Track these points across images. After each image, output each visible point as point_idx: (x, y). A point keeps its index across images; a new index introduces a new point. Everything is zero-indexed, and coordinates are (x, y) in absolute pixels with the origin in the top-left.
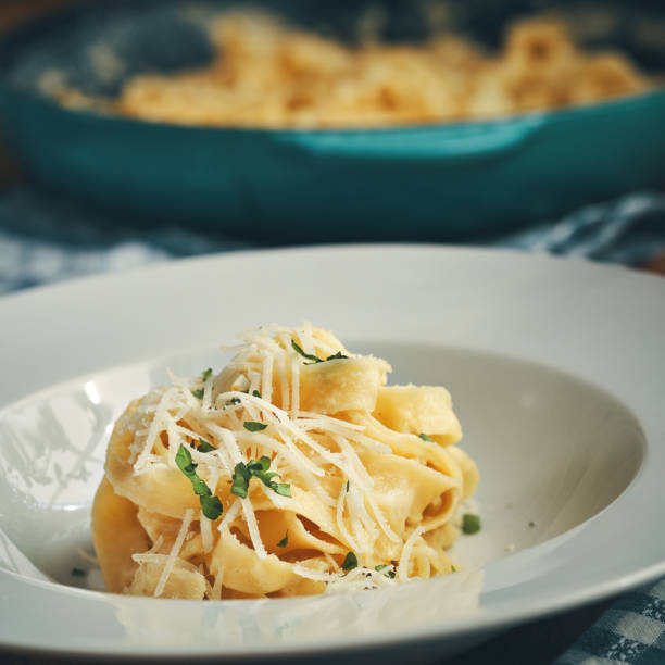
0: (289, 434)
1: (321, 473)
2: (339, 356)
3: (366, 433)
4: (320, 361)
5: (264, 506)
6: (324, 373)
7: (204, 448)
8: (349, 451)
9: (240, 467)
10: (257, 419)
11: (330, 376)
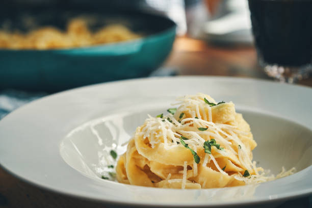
0: (215, 130)
1: (230, 143)
2: (223, 102)
3: (237, 129)
4: (215, 105)
5: (217, 156)
6: (218, 108)
7: (186, 139)
8: (234, 135)
9: (205, 144)
10: (202, 127)
11: (221, 109)
